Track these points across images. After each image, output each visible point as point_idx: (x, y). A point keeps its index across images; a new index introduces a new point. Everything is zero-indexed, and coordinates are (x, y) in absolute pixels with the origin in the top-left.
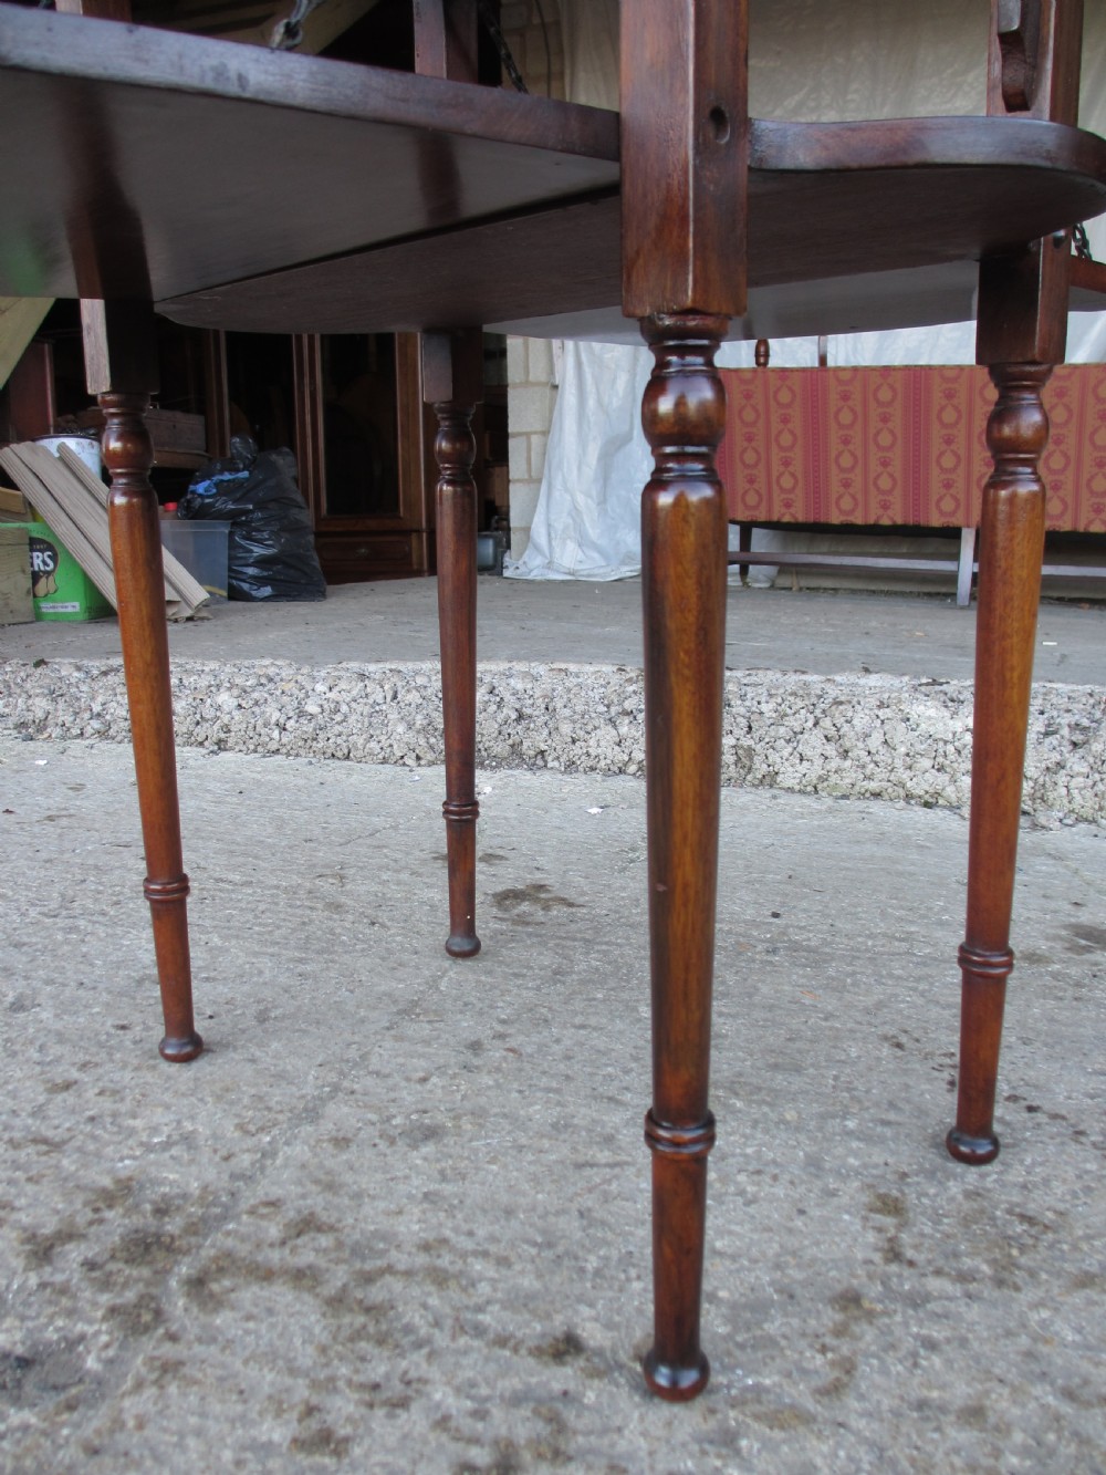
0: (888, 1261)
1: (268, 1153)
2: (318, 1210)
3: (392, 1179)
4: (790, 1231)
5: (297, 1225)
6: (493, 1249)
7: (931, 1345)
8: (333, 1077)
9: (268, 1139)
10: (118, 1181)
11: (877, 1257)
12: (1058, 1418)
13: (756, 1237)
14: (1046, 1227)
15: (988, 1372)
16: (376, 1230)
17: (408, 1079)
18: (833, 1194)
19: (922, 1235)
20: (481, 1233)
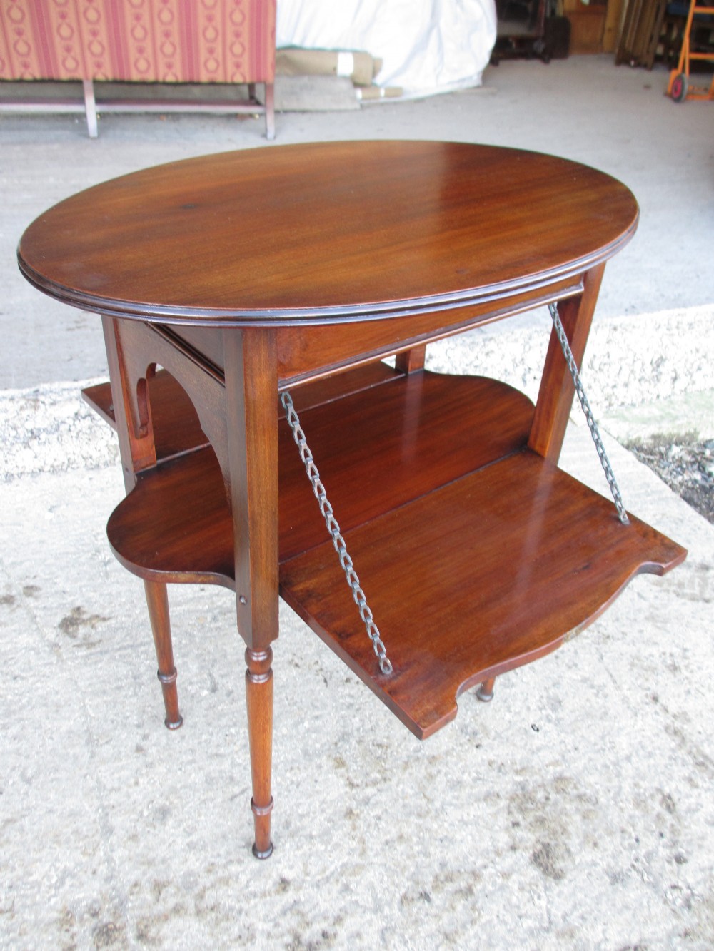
0: (352, 789)
1: (109, 860)
2: (156, 877)
3: (170, 845)
4: (318, 792)
5: (155, 889)
6: (232, 857)
7: (379, 818)
8: (97, 803)
9: (102, 853)
10: (61, 912)
11: (348, 789)
12: (420, 826)
13: (309, 801)
14: (387, 747)
15: (397, 820)
16: (184, 874)
17: (130, 786)
18: (320, 767)
19: (355, 771)
20: (222, 852)
